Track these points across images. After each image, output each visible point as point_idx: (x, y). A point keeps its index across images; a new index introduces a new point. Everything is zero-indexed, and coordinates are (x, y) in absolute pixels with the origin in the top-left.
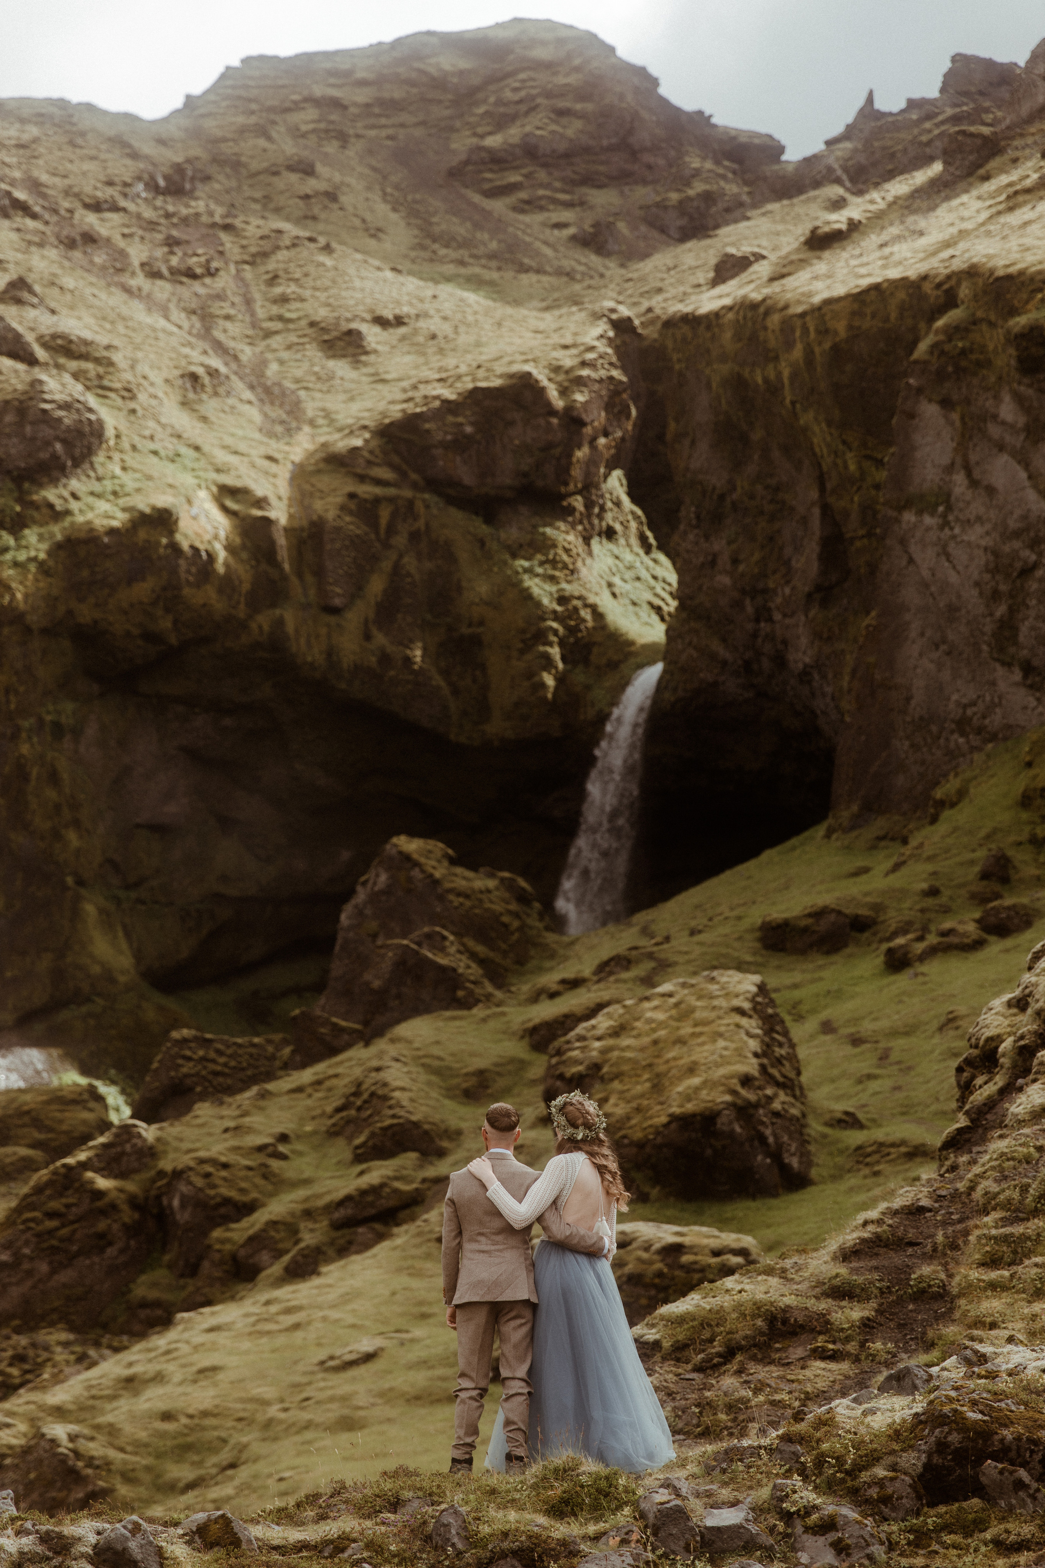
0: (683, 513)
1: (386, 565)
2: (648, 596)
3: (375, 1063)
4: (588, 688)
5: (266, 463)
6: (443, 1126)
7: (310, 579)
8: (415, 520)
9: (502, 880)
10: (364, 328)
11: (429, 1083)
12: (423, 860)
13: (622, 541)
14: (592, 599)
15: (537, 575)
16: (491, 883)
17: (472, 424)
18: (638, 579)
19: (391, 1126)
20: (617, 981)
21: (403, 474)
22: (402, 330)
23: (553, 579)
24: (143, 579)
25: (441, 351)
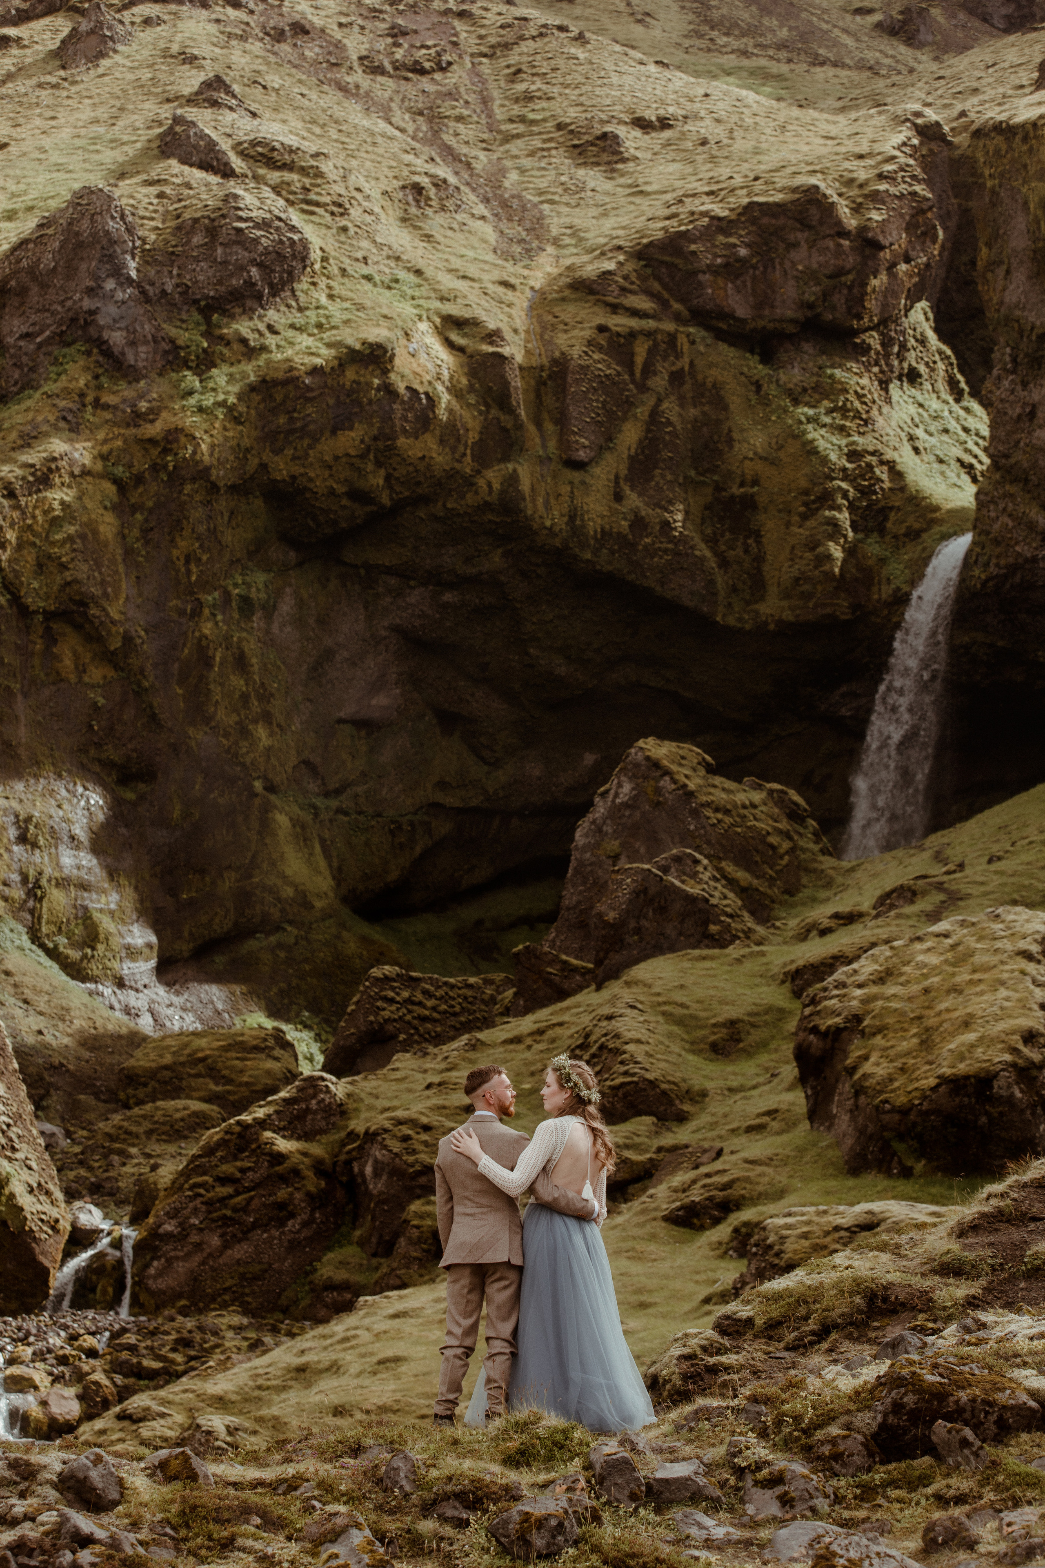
0: (996, 355)
1: (642, 412)
2: (958, 452)
3: (606, 1010)
4: (883, 561)
5: (501, 290)
6: (684, 1086)
7: (549, 427)
8: (677, 358)
9: (771, 792)
10: (621, 131)
11: (670, 1035)
12: (674, 768)
13: (927, 386)
14: (889, 455)
15: (824, 426)
16: (757, 797)
17: (747, 245)
18: (946, 431)
19: (623, 1085)
20: (898, 916)
21: (664, 304)
22: (667, 134)
23: (842, 429)
24: (351, 428)
25: (713, 159)
